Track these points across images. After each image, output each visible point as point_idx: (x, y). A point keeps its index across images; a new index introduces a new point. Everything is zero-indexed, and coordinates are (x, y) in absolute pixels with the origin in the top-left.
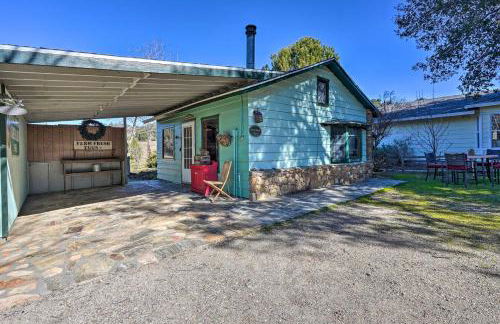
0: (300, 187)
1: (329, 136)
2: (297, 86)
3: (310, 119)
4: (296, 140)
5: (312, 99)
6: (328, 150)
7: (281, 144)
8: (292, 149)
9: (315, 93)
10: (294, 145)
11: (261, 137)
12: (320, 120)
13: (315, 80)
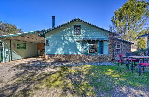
0: (63, 60)
1: (81, 45)
2: (64, 30)
3: (70, 40)
4: (63, 46)
5: (72, 33)
6: (80, 50)
7: (57, 48)
8: (61, 49)
9: (73, 31)
10: (63, 48)
11: (49, 46)
12: (75, 40)
13: (73, 27)
